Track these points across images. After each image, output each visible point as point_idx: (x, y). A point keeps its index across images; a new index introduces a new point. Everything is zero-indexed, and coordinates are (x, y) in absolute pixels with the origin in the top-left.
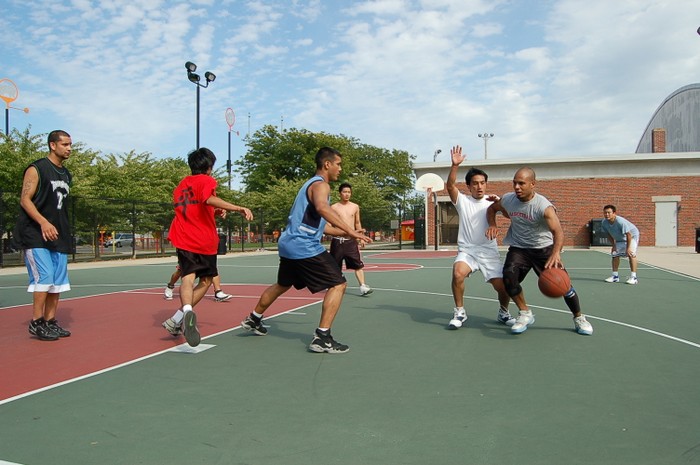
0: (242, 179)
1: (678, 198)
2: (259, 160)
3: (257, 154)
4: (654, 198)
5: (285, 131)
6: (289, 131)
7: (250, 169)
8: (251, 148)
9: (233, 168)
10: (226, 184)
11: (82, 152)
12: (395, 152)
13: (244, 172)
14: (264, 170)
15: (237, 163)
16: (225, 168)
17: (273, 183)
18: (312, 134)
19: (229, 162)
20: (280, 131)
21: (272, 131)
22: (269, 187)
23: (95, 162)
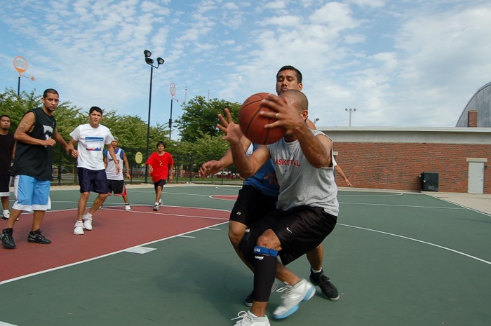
0: (179, 133)
1: (485, 160)
2: (192, 120)
3: (190, 115)
4: (468, 159)
5: (211, 100)
6: (213, 101)
7: (185, 126)
8: (186, 112)
9: (173, 125)
10: (168, 136)
11: (69, 108)
13: (180, 128)
14: (194, 127)
15: (176, 121)
16: (168, 124)
17: (201, 137)
18: (228, 103)
19: (170, 120)
20: (207, 101)
21: (201, 100)
22: (198, 139)
23: (77, 116)
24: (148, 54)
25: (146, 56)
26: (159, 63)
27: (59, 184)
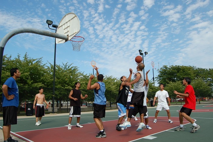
0: (158, 83)
2: (163, 76)
3: (161, 74)
5: (170, 66)
6: (171, 66)
7: (160, 79)
8: (160, 73)
10: (153, 85)
11: (112, 78)
12: (210, 69)
13: (158, 81)
14: (164, 79)
15: (156, 78)
16: (152, 80)
17: (168, 83)
18: (179, 66)
19: (153, 78)
20: (168, 67)
21: (166, 67)
22: (167, 84)
23: (116, 81)
24: (141, 51)
25: (140, 52)
26: (146, 54)
27: (111, 109)
